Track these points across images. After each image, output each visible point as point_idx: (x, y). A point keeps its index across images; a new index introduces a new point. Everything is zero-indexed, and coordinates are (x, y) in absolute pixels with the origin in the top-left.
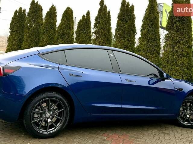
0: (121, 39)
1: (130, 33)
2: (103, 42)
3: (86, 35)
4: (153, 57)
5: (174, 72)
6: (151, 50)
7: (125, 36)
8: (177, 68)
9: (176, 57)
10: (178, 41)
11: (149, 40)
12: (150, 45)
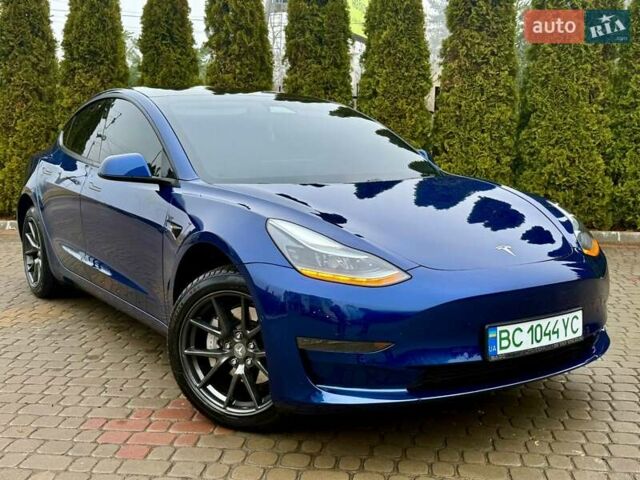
0: (309, 61)
1: (338, 42)
2: (249, 76)
3: (180, 54)
4: (416, 111)
5: (476, 147)
6: (410, 90)
7: (322, 50)
8: (485, 135)
9: (479, 106)
10: (483, 59)
11: (402, 59)
12: (406, 74)
